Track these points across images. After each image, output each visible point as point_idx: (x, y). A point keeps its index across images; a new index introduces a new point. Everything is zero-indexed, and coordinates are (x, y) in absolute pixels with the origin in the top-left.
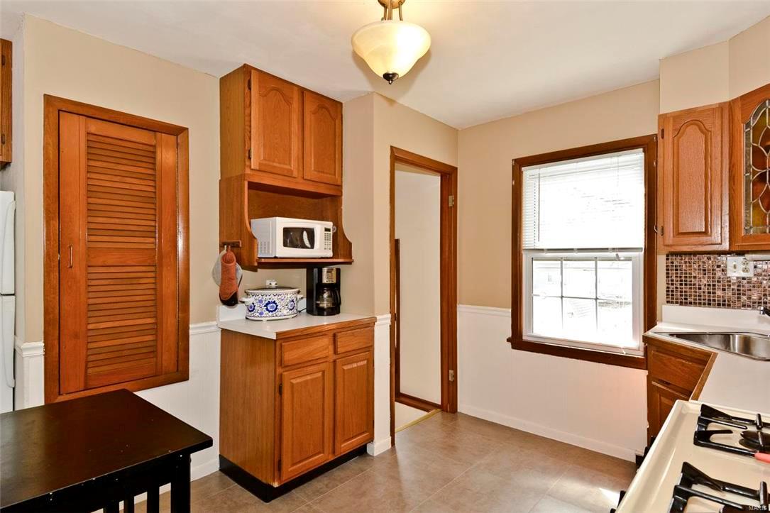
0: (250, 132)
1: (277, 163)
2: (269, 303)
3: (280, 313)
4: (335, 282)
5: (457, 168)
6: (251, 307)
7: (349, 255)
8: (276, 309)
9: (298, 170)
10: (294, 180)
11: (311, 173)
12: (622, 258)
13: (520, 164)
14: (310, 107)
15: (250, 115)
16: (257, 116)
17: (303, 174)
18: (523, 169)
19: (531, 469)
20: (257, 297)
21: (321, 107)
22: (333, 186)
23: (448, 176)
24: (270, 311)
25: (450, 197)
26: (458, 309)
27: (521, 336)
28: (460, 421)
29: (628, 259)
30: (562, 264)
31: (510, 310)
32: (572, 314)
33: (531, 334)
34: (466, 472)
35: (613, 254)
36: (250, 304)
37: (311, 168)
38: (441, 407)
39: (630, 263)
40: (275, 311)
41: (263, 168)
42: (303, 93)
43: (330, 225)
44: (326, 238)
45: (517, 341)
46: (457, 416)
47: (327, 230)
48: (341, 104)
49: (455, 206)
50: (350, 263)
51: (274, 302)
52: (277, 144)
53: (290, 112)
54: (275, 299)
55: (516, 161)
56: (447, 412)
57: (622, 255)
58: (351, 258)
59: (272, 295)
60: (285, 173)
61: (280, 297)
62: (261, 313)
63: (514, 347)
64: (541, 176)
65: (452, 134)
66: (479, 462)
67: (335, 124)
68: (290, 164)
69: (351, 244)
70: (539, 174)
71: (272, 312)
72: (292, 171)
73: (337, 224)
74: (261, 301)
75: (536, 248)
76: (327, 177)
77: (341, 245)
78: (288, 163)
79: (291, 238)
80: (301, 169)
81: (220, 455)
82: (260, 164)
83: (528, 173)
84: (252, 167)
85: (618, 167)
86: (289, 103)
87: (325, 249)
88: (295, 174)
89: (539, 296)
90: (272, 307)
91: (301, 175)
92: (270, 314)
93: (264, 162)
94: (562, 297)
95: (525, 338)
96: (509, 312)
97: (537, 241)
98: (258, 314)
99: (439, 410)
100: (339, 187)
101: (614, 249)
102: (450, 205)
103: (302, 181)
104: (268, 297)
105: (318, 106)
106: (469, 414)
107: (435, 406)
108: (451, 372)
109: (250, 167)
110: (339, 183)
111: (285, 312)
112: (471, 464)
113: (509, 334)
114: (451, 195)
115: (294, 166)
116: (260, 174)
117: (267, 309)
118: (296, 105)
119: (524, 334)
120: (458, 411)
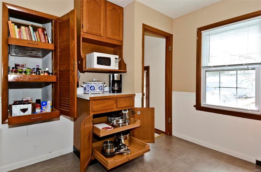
0: (83, 17)
1: (94, 30)
2: (91, 87)
3: (96, 91)
4: (119, 79)
5: (172, 35)
6: (85, 88)
7: (125, 69)
8: (94, 89)
9: (104, 34)
10: (102, 38)
11: (109, 35)
12: (250, 69)
13: (200, 30)
14: (109, 8)
15: (83, 10)
16: (86, 11)
17: (106, 36)
18: (202, 32)
19: (203, 163)
20: (87, 84)
21: (114, 9)
22: (119, 41)
23: (169, 38)
24: (92, 90)
25: (170, 47)
26: (173, 93)
27: (200, 104)
28: (173, 139)
29: (253, 69)
30: (220, 72)
31: (195, 93)
32: (225, 101)
33: (205, 104)
34: (173, 162)
35: (246, 67)
36: (84, 87)
37: (109, 33)
38: (165, 133)
39: (254, 71)
40: (94, 90)
41: (88, 32)
42: (106, 3)
43: (117, 57)
44: (116, 62)
45: (198, 107)
46: (172, 137)
47: (116, 59)
48: (123, 8)
49: (172, 51)
50: (125, 72)
51: (94, 86)
52: (94, 22)
53: (100, 10)
54: (94, 85)
55: (199, 29)
56: (168, 135)
57: (250, 67)
58: (126, 70)
59: (93, 84)
60: (98, 34)
61: (96, 84)
62: (88, 91)
63: (197, 109)
64: (210, 34)
65: (171, 21)
66: (179, 158)
67: (120, 16)
68: (100, 31)
69: (126, 65)
70: (209, 33)
71: (93, 90)
72: (101, 34)
73: (121, 56)
74: (88, 86)
75: (208, 66)
76: (117, 37)
77: (122, 65)
78: (99, 30)
79: (101, 61)
80: (105, 33)
81: (73, 146)
82: (87, 30)
83: (204, 33)
84: (84, 32)
85: (248, 26)
86: (100, 7)
87: (115, 66)
88: (102, 35)
89: (209, 87)
90: (93, 88)
91: (105, 36)
92: (92, 91)
93: (88, 29)
94: (220, 87)
95: (202, 105)
96: (194, 94)
97: (208, 63)
98: (87, 91)
99: (164, 134)
100: (122, 42)
101: (246, 64)
102: (170, 50)
103: (106, 38)
104: (91, 84)
105: (112, 8)
106: (177, 137)
107: (162, 132)
108: (169, 119)
109: (83, 31)
110: (122, 40)
111: (98, 90)
112: (176, 158)
113: (195, 104)
114: (170, 46)
115: (102, 32)
116: (87, 34)
117: (91, 89)
118: (103, 7)
119: (202, 103)
120: (173, 135)
